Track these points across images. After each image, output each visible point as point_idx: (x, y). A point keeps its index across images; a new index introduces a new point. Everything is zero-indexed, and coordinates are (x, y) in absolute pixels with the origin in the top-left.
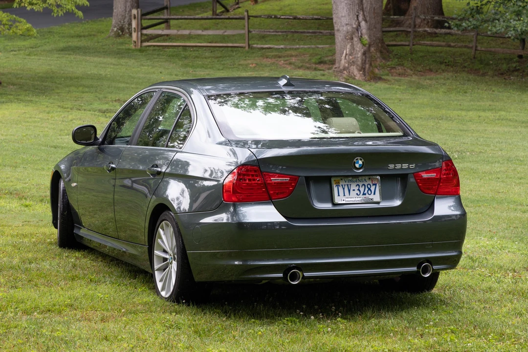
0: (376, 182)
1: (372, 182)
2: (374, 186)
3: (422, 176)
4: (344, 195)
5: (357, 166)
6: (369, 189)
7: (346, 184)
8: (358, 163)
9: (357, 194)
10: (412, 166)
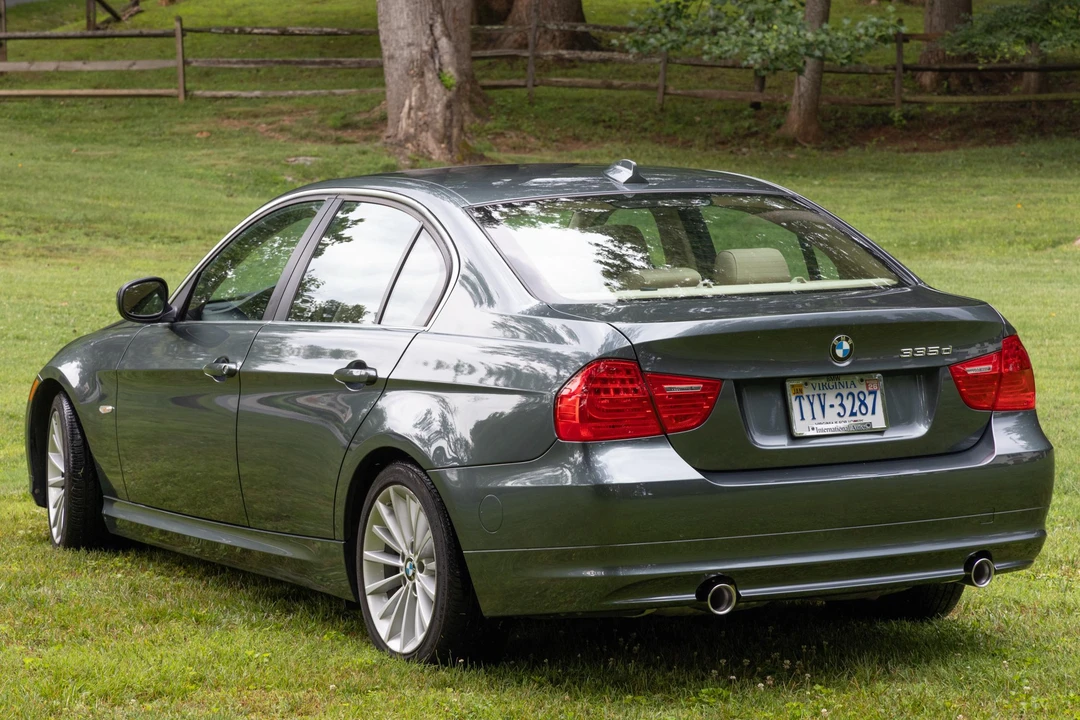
0: (875, 388)
1: (867, 387)
2: (872, 396)
3: (966, 372)
4: (814, 418)
5: (839, 353)
6: (863, 403)
7: (815, 393)
8: (841, 347)
9: (839, 414)
10: (947, 351)
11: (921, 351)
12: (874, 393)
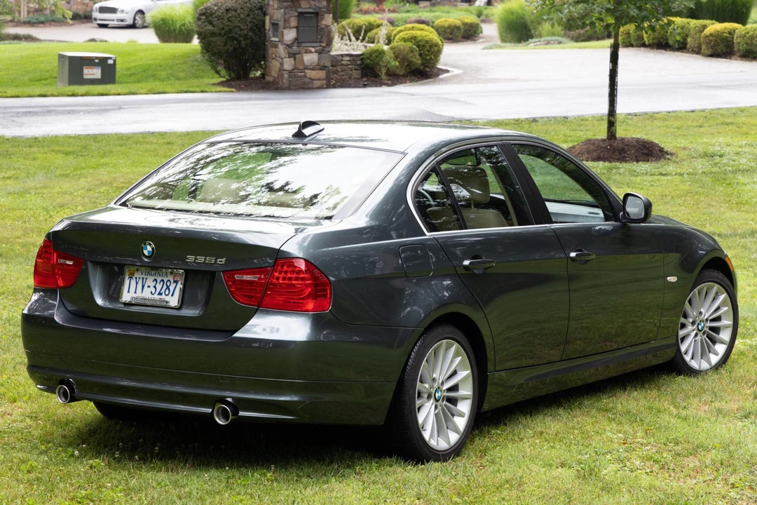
0: (178, 279)
1: (174, 278)
3: (235, 278)
4: (135, 292)
5: (146, 252)
6: (168, 288)
7: (141, 277)
8: (147, 248)
9: (152, 292)
10: (221, 261)
11: (201, 259)
12: (176, 282)
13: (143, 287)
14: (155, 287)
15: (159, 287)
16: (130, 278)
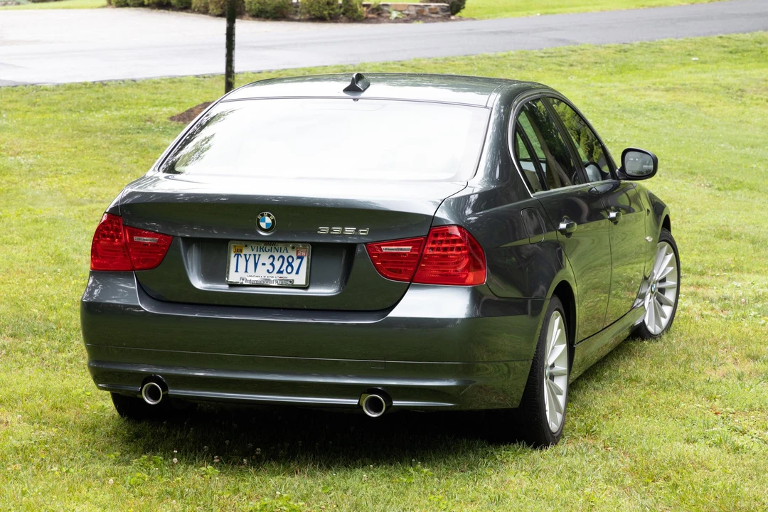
0: (304, 254)
1: (297, 253)
3: (381, 250)
4: (246, 271)
5: (263, 225)
6: (290, 264)
7: (252, 253)
8: (264, 221)
9: (268, 271)
10: (364, 232)
11: (337, 230)
12: (302, 258)
13: (256, 265)
14: (272, 264)
15: (277, 264)
16: (238, 255)
